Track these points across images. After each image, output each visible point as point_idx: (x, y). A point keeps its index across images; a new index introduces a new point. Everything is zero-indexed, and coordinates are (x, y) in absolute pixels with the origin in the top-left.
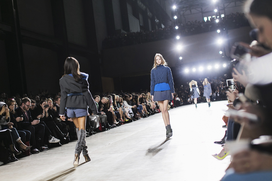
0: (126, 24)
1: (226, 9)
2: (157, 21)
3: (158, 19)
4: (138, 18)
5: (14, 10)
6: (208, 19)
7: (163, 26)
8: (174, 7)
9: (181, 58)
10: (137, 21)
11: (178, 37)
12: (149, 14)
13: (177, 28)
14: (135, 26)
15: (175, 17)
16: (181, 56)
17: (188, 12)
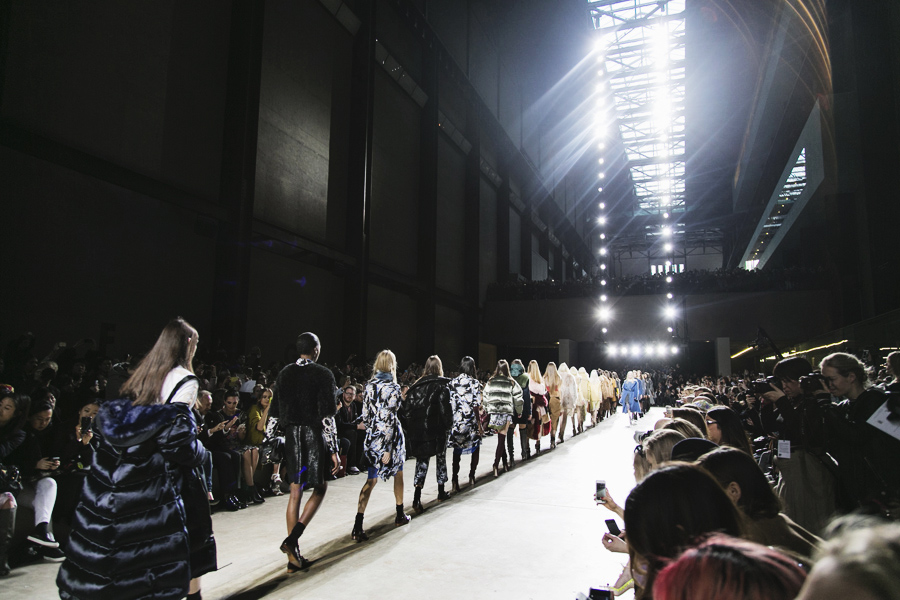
0: (526, 268)
1: (688, 257)
2: (575, 264)
3: (577, 262)
4: (547, 260)
5: (364, 235)
6: (657, 270)
7: (584, 273)
8: (603, 251)
9: (604, 330)
10: (545, 262)
11: (603, 298)
12: (565, 253)
13: (603, 283)
14: (540, 272)
15: (603, 267)
16: (605, 326)
17: (627, 254)
